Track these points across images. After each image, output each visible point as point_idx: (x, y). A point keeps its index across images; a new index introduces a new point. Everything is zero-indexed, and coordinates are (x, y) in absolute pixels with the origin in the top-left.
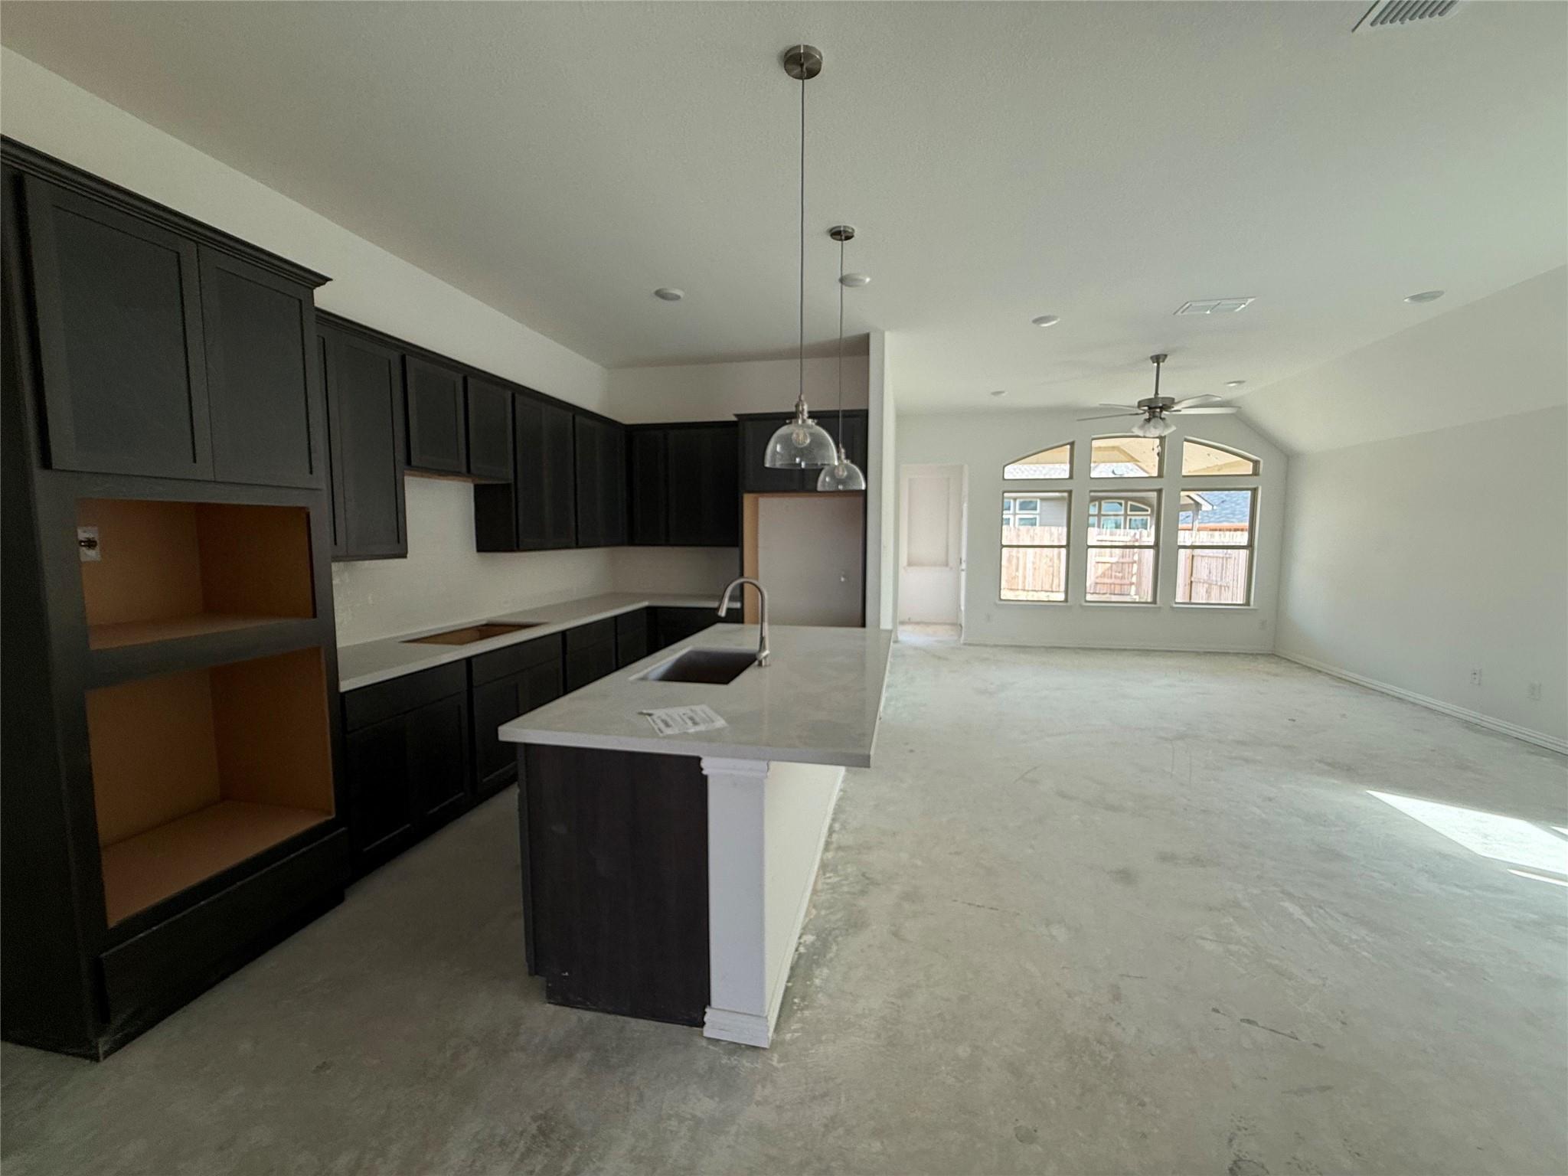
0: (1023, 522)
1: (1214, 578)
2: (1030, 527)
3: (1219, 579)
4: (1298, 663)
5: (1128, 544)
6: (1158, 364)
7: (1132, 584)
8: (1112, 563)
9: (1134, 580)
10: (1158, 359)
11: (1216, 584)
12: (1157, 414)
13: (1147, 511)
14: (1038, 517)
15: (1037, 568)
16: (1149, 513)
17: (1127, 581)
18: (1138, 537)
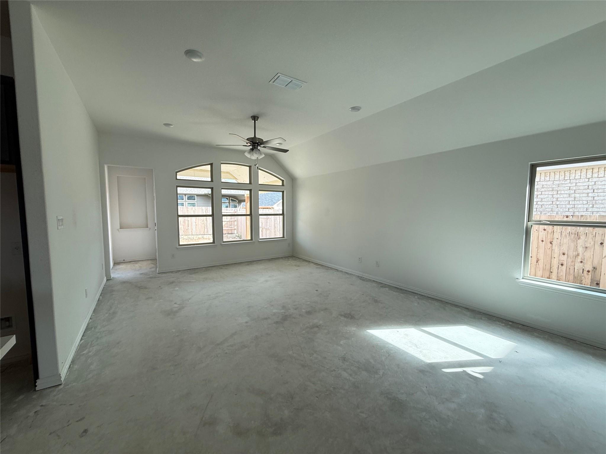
0: (190, 205)
1: (264, 226)
2: (193, 207)
3: (265, 226)
4: (302, 259)
5: (233, 214)
6: (255, 121)
7: (235, 229)
8: (227, 221)
9: (236, 228)
10: (255, 118)
11: (265, 228)
12: (256, 147)
13: (237, 201)
14: (196, 203)
15: (197, 224)
16: (237, 202)
17: (233, 228)
18: (236, 211)
